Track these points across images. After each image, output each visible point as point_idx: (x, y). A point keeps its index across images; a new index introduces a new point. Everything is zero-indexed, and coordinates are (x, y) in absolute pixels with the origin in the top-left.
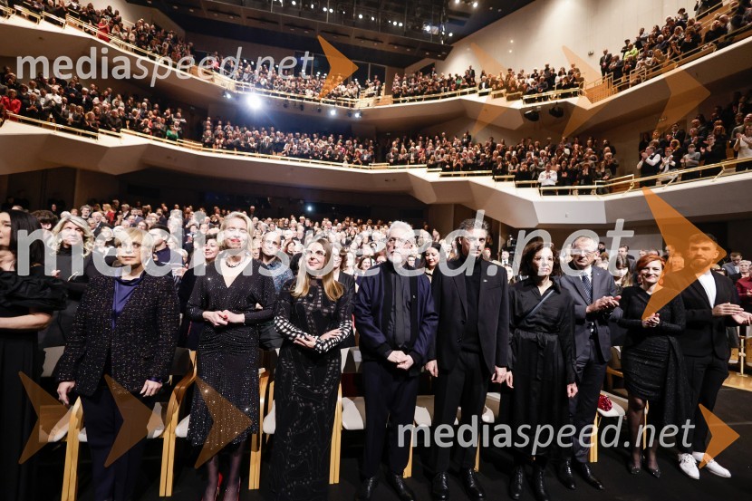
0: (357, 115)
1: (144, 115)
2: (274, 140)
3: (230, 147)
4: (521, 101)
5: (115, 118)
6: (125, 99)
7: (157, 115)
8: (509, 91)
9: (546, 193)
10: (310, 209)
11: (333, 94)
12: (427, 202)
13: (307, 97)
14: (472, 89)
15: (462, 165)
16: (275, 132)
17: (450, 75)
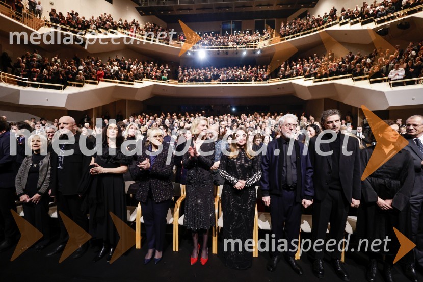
0: (259, 52)
1: (152, 70)
2: (213, 73)
3: (191, 80)
4: (373, 23)
5: (140, 74)
6: (143, 64)
7: (157, 69)
8: (363, 17)
9: (395, 85)
10: (234, 109)
11: (244, 42)
12: (305, 99)
13: (229, 46)
14: (335, 22)
15: (328, 73)
16: (213, 69)
17: (319, 16)
